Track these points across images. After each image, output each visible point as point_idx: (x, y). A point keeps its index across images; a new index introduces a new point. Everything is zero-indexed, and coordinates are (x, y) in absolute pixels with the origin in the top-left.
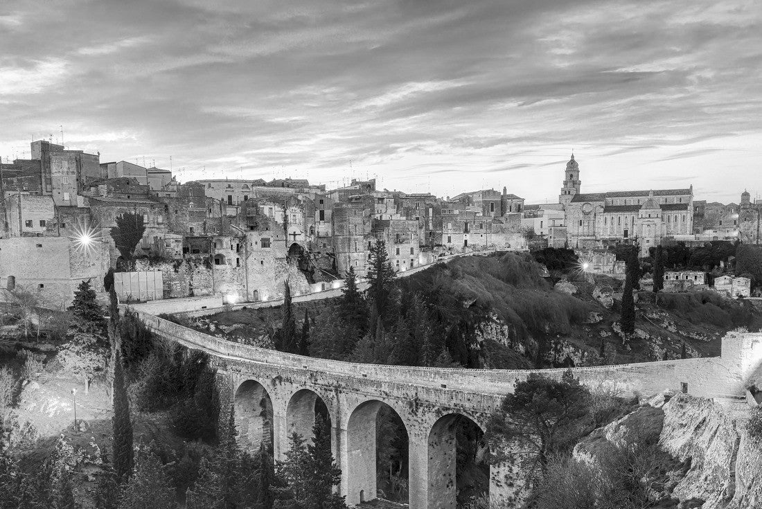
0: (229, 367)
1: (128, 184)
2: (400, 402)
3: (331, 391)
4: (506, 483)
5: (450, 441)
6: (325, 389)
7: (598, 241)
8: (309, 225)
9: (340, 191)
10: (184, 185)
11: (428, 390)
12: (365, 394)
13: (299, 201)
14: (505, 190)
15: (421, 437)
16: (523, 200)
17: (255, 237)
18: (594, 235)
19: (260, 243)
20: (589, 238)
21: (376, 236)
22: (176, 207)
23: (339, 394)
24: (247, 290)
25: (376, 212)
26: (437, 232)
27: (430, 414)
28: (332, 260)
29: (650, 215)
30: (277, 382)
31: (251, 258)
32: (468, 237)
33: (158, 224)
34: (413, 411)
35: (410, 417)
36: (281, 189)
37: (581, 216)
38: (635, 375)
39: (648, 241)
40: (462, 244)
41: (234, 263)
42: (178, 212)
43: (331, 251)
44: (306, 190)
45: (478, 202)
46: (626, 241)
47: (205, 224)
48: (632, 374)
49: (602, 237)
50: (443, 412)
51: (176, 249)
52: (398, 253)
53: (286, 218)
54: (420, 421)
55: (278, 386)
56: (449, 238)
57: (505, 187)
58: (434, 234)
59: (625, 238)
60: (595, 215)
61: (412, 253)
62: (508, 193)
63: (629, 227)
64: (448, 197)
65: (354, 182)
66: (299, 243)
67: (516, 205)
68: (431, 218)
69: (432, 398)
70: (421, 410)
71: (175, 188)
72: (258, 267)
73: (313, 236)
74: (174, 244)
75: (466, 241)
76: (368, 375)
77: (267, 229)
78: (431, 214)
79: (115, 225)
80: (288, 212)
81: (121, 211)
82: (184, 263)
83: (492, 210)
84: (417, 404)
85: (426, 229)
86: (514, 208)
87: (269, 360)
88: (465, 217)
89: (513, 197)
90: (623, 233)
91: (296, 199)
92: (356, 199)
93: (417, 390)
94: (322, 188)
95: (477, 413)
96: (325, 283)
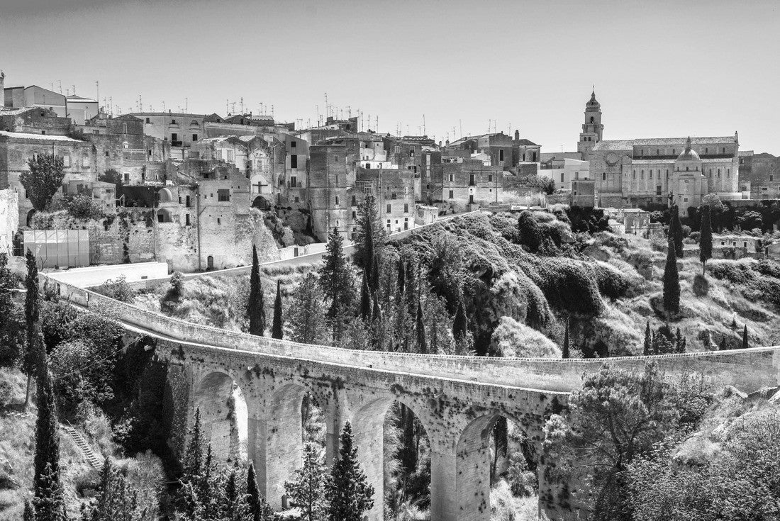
0: (187, 356)
1: (42, 115)
2: (419, 400)
3: (327, 386)
4: (560, 504)
5: (482, 450)
6: (318, 384)
7: (626, 198)
8: (278, 174)
9: (313, 132)
10: (116, 119)
11: (457, 385)
12: (373, 390)
13: (265, 143)
14: (517, 133)
15: (447, 445)
16: (539, 147)
17: (210, 188)
18: (620, 191)
19: (216, 196)
20: (614, 195)
21: (362, 190)
22: (107, 147)
23: (338, 391)
24: (199, 256)
25: (362, 159)
26: (437, 185)
27: (459, 416)
28: (306, 218)
29: (687, 168)
30: (254, 375)
31: (204, 216)
32: (474, 191)
33: (83, 168)
34: (436, 411)
35: (433, 419)
36: (240, 126)
37: (605, 167)
38: (723, 365)
39: (686, 200)
40: (466, 201)
41: (183, 221)
42: (110, 153)
43: (305, 207)
44: (271, 129)
45: (485, 149)
46: (660, 199)
47: (144, 169)
48: (718, 364)
49: (630, 194)
50: (476, 413)
51: (108, 202)
52: (389, 211)
53: (248, 165)
54: (446, 425)
55: (255, 380)
56: (451, 193)
57: (517, 131)
58: (433, 187)
59: (658, 196)
60: (622, 168)
61: (406, 211)
62: (521, 138)
63: (663, 182)
64: (447, 142)
65: (330, 121)
66: (264, 196)
67: (530, 152)
68: (428, 168)
69: (462, 395)
70: (447, 410)
71: (104, 122)
72: (213, 225)
73: (282, 187)
74: (105, 195)
75: (471, 197)
76: (374, 366)
77: (226, 178)
78: (428, 163)
79: (27, 168)
80: (252, 157)
81: (35, 150)
82: (118, 219)
83: (502, 159)
84: (442, 403)
85: (423, 182)
86: (527, 157)
87: (240, 346)
88: (471, 167)
89: (527, 142)
90: (655, 189)
91: (261, 140)
92: (337, 142)
93: (442, 385)
94: (291, 127)
95: (521, 414)
96: (299, 247)
